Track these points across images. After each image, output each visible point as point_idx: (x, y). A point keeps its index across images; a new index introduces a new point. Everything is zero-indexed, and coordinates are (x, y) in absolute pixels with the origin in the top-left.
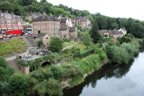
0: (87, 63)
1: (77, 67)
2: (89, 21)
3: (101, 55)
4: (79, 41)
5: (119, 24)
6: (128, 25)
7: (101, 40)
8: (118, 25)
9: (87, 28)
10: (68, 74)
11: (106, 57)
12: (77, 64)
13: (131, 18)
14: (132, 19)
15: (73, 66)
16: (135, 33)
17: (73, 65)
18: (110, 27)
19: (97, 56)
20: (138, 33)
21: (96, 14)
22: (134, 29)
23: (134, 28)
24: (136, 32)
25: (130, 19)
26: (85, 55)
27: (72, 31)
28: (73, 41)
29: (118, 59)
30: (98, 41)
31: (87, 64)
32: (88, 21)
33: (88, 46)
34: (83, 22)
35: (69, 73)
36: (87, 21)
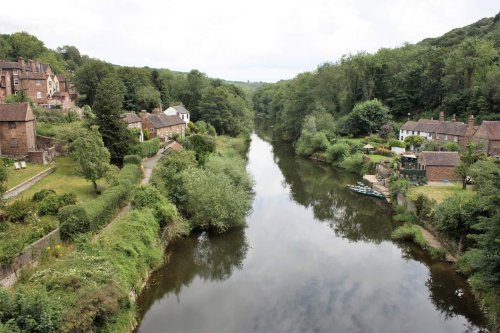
0: (125, 248)
1: (105, 274)
2: (56, 79)
3: (157, 208)
4: (46, 163)
5: (160, 90)
6: (189, 92)
7: (135, 152)
8: (159, 93)
9: (53, 107)
10: (85, 316)
11: (176, 213)
12: (96, 261)
13: (197, 71)
14: (200, 75)
15: (88, 275)
16: (218, 121)
17: (86, 271)
18: (133, 102)
19: (147, 215)
20: (226, 120)
21: (64, 51)
22: (214, 108)
23: (213, 104)
24: (218, 118)
25: (194, 74)
26: (103, 218)
27: (11, 123)
28: (24, 164)
29: (216, 216)
30: (126, 157)
31: (129, 253)
32: (53, 77)
33: (97, 182)
34: (32, 82)
35: (90, 310)
36: (50, 79)
